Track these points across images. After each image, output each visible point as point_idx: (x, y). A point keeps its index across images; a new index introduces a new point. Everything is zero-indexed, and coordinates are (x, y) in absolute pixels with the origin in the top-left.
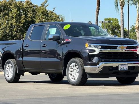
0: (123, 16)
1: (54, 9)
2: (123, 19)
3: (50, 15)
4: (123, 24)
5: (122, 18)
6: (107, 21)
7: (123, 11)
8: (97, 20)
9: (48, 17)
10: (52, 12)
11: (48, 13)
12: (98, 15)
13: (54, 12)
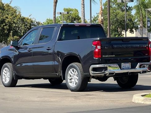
0: (84, 7)
1: (11, 2)
2: (84, 11)
3: (6, 9)
4: (84, 17)
5: (82, 10)
6: (66, 13)
7: (84, 3)
8: (55, 12)
9: (5, 11)
10: (8, 6)
11: (4, 7)
12: (55, 6)
13: (10, 5)
